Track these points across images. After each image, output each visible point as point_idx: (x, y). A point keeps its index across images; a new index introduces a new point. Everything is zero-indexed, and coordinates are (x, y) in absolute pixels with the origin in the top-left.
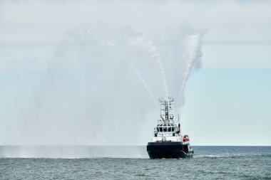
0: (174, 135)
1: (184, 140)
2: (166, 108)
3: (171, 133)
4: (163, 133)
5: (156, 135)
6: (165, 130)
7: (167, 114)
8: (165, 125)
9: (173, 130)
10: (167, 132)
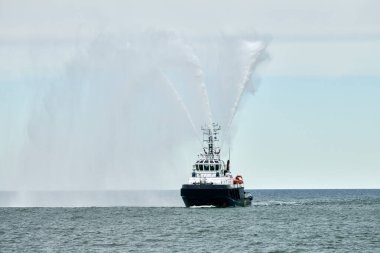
0: (218, 175)
1: (235, 183)
2: (210, 139)
3: (215, 172)
4: (204, 172)
5: (194, 175)
6: (207, 169)
7: (211, 147)
8: (207, 162)
9: (217, 169)
10: (209, 172)
